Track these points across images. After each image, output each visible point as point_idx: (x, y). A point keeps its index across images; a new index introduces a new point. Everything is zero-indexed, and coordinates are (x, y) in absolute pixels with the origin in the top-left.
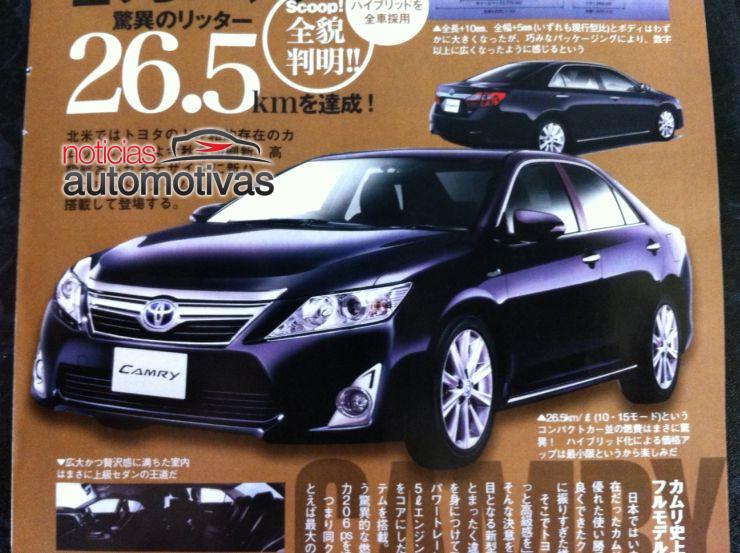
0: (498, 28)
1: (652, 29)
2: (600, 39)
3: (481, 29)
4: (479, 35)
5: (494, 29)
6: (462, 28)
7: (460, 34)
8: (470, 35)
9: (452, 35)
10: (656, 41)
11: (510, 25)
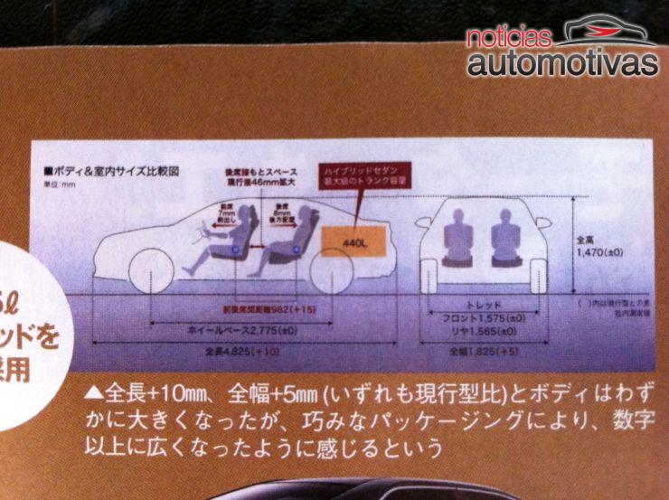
0: (237, 394)
1: (613, 393)
2: (484, 421)
3: (198, 394)
4: (193, 407)
5: (229, 396)
6: (153, 393)
7: (149, 407)
8: (172, 408)
9: (130, 408)
10: (618, 425)
11: (266, 386)
